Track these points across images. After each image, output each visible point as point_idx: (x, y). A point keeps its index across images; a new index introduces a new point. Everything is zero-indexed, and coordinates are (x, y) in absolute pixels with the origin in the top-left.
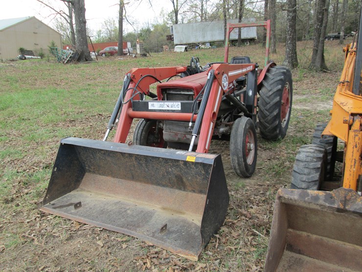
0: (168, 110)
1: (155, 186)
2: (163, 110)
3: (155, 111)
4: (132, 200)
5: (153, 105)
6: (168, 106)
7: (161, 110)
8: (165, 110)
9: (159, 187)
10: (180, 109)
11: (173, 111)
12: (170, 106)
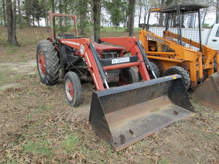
0: (123, 63)
1: (138, 104)
2: (120, 63)
3: (115, 64)
4: (134, 117)
5: (114, 61)
6: (123, 60)
7: (119, 63)
8: (122, 63)
9: (140, 104)
10: (129, 61)
11: (126, 63)
12: (124, 60)
